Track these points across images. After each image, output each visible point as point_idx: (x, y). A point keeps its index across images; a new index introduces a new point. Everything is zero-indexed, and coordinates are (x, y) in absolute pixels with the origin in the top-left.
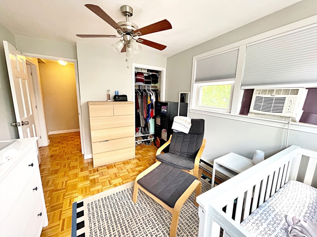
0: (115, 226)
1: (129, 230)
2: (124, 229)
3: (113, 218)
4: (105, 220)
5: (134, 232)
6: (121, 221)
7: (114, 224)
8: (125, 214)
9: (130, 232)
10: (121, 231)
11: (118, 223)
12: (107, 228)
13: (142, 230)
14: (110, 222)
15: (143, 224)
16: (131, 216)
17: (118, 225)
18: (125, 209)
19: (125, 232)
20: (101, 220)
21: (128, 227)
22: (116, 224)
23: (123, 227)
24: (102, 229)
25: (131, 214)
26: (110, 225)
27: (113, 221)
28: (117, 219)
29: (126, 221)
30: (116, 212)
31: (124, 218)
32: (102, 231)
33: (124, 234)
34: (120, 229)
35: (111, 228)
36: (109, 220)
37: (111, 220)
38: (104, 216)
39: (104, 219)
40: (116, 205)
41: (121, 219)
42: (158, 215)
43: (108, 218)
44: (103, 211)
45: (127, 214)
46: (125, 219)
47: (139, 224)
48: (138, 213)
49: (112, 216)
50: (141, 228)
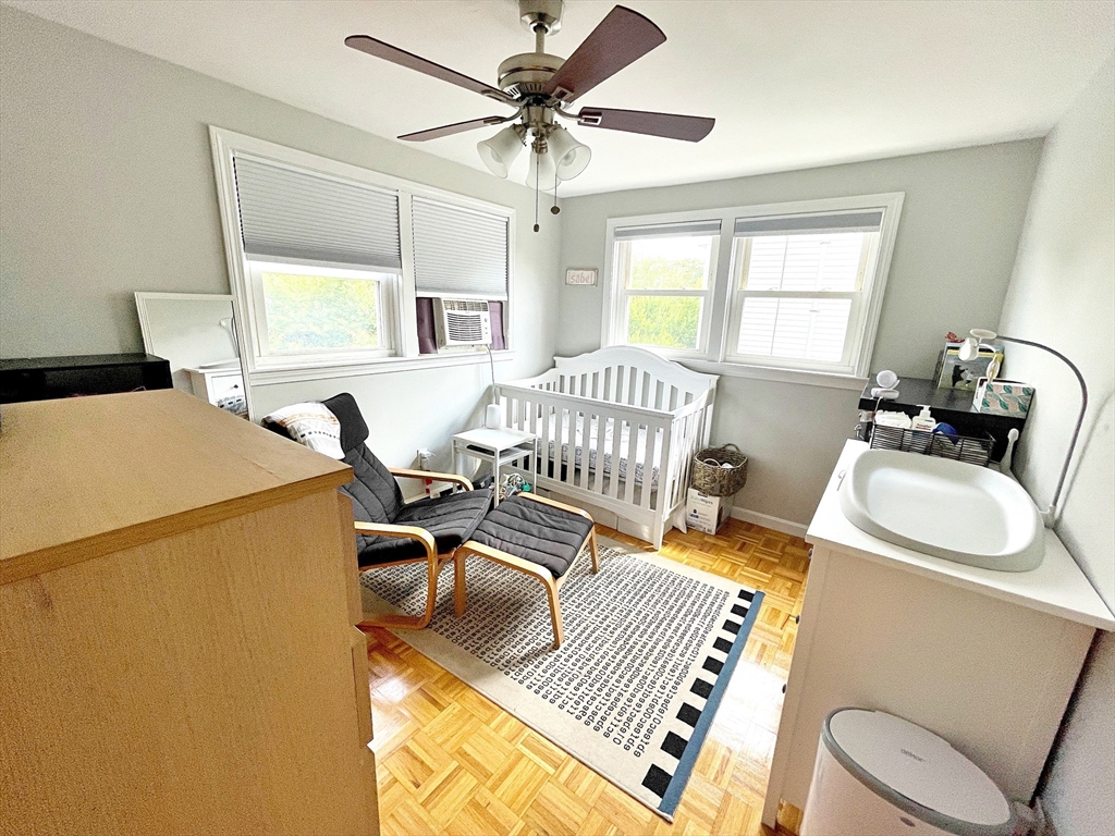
0: (638, 647)
1: (626, 623)
2: (631, 629)
3: (627, 661)
4: (642, 674)
5: (623, 614)
6: (621, 642)
7: (635, 650)
8: (601, 645)
9: (628, 620)
10: (638, 633)
11: (628, 646)
12: (652, 658)
13: (612, 606)
14: (638, 661)
15: (601, 607)
16: (598, 632)
17: (631, 643)
18: (590, 652)
19: (633, 627)
20: (648, 682)
21: (623, 626)
22: (632, 647)
23: (628, 633)
24: (658, 666)
25: (594, 635)
26: (642, 657)
27: (630, 657)
28: (622, 653)
29: (615, 635)
30: (608, 665)
31: (610, 642)
32: (660, 662)
33: (638, 627)
34: (636, 636)
35: (646, 650)
36: (636, 665)
37: (633, 661)
38: (636, 681)
39: (640, 677)
40: (593, 676)
41: (618, 646)
42: (569, 593)
43: (633, 669)
44: (627, 695)
45: (599, 642)
46: (613, 639)
47: (605, 613)
48: (584, 625)
49: (624, 665)
50: (610, 608)
